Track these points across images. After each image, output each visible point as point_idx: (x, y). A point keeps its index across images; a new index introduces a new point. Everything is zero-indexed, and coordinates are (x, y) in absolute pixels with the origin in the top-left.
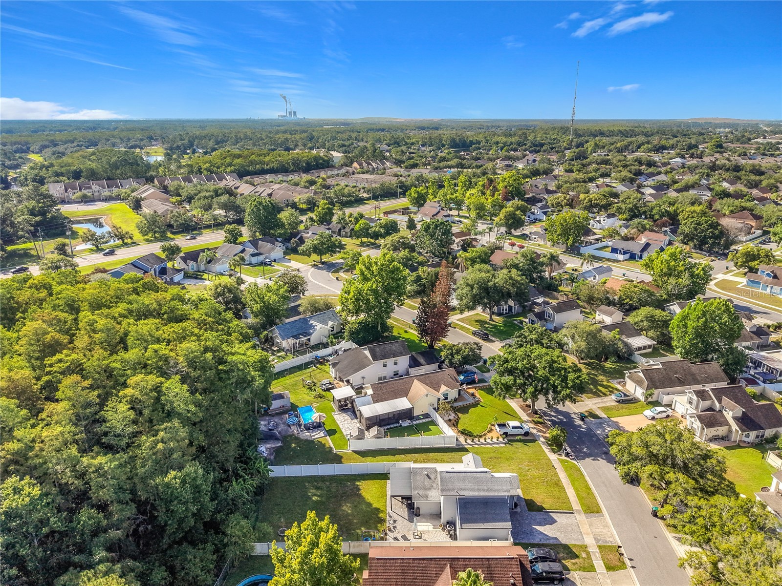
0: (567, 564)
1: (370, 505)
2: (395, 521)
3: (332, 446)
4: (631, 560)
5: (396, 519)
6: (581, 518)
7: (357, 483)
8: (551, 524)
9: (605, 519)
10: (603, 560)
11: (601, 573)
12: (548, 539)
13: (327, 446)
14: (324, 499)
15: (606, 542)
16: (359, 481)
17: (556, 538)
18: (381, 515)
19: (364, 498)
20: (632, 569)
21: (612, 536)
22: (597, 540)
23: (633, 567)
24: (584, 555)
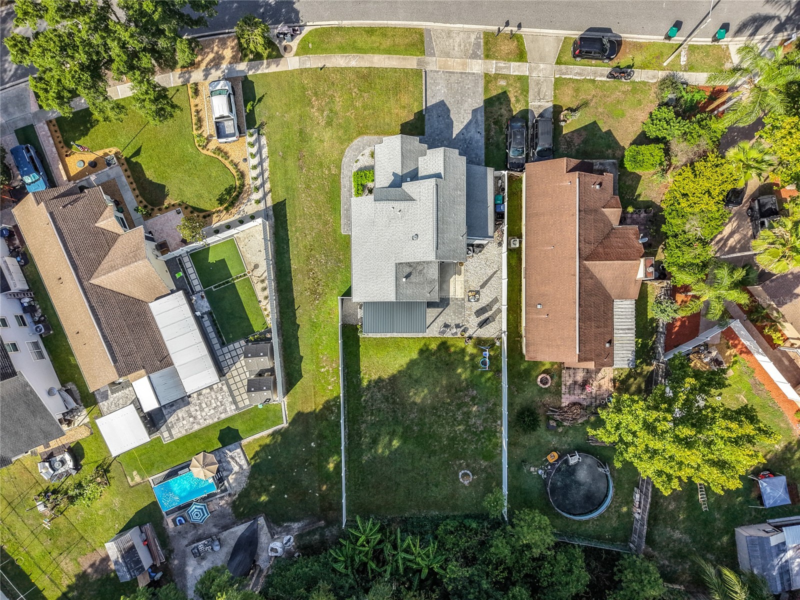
0: (518, 110)
1: (412, 364)
2: (446, 326)
3: (270, 431)
4: (507, 24)
5: (441, 324)
6: (433, 64)
7: (365, 383)
8: (449, 111)
9: (436, 30)
10: (509, 60)
11: (530, 70)
12: (476, 122)
13: (268, 441)
14: (400, 430)
15: (477, 45)
16: (360, 381)
17: (475, 111)
18: (433, 346)
19: (399, 372)
20: (523, 29)
21: (469, 32)
22: (474, 56)
23: (519, 26)
24: (503, 83)
